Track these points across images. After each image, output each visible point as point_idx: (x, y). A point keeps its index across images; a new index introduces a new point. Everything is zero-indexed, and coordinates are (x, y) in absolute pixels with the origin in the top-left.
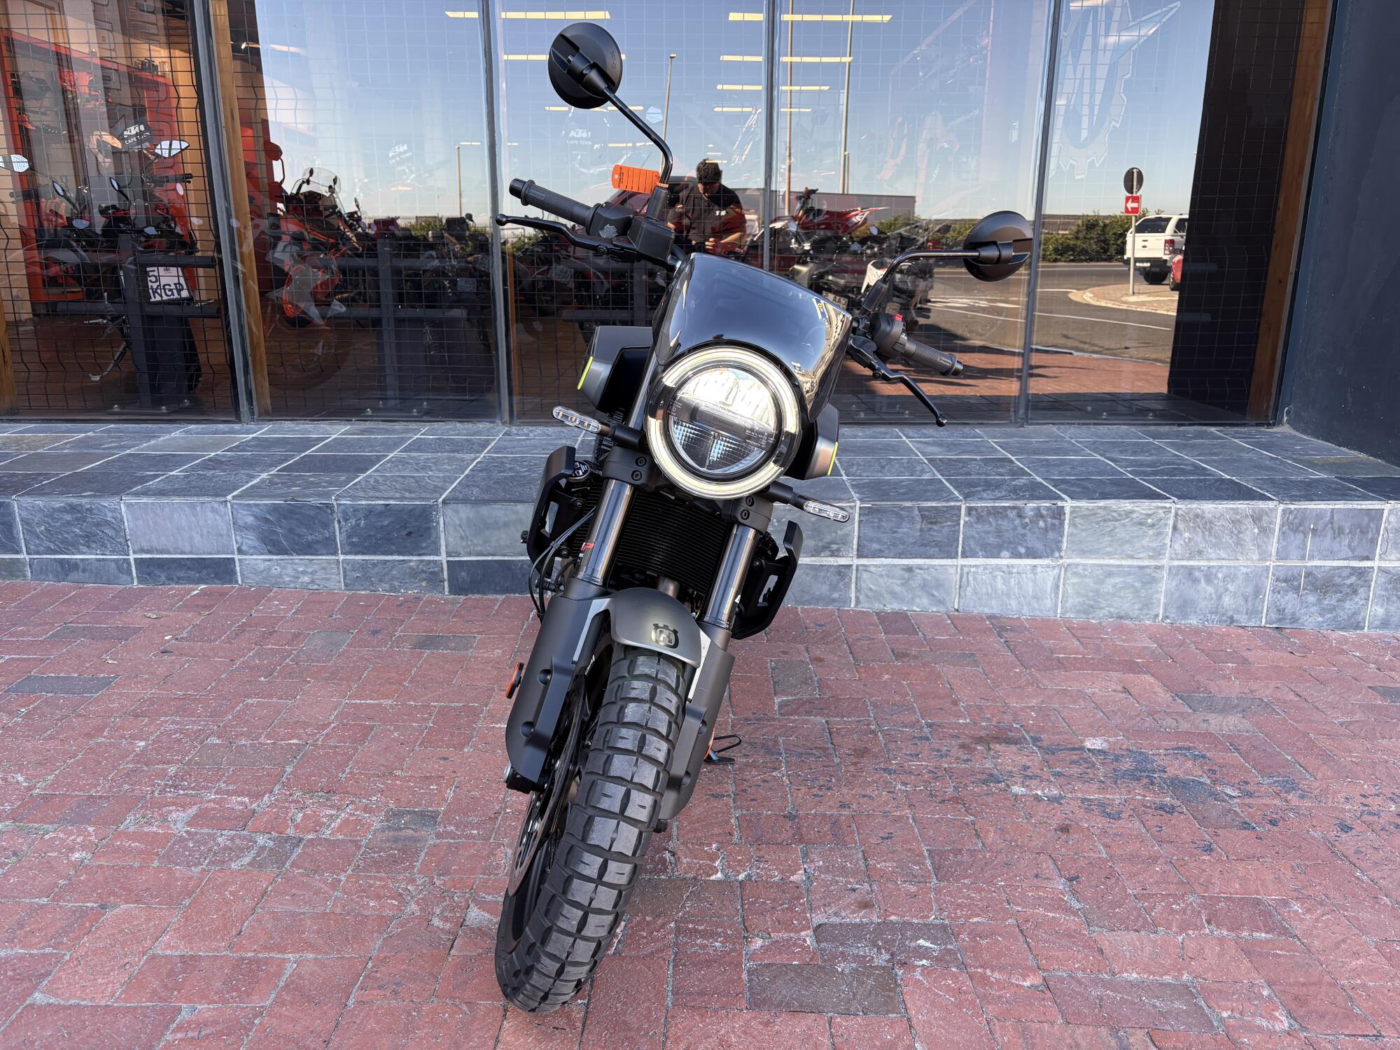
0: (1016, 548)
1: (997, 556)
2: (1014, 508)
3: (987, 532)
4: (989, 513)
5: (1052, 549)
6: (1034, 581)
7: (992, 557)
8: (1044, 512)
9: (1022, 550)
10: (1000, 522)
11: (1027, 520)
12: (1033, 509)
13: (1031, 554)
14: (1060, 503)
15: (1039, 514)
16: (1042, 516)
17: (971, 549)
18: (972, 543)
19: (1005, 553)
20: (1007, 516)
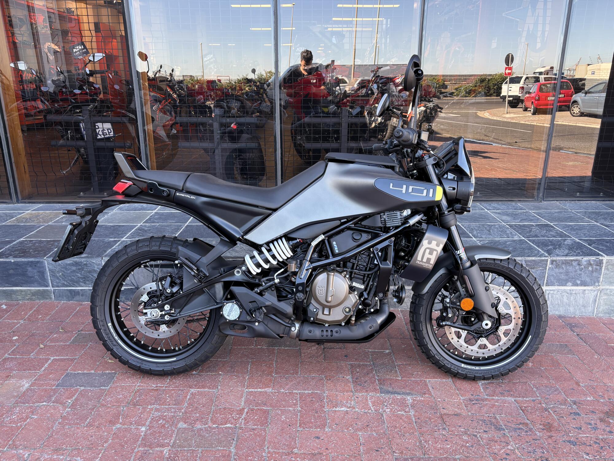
0: (575, 281)
1: (565, 285)
2: (577, 260)
3: (561, 273)
4: (563, 263)
5: (595, 281)
6: (583, 298)
7: (562, 286)
8: (592, 262)
9: (579, 282)
10: (568, 268)
11: (583, 267)
12: (586, 261)
13: (584, 284)
14: (601, 258)
15: (589, 264)
16: (591, 265)
17: (551, 282)
18: (552, 278)
19: (570, 284)
20: (572, 264)
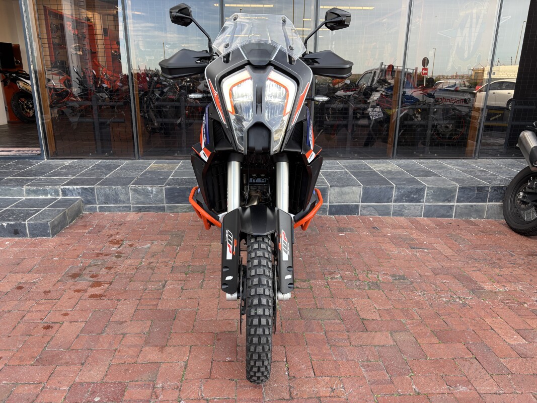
17: (491, 200)
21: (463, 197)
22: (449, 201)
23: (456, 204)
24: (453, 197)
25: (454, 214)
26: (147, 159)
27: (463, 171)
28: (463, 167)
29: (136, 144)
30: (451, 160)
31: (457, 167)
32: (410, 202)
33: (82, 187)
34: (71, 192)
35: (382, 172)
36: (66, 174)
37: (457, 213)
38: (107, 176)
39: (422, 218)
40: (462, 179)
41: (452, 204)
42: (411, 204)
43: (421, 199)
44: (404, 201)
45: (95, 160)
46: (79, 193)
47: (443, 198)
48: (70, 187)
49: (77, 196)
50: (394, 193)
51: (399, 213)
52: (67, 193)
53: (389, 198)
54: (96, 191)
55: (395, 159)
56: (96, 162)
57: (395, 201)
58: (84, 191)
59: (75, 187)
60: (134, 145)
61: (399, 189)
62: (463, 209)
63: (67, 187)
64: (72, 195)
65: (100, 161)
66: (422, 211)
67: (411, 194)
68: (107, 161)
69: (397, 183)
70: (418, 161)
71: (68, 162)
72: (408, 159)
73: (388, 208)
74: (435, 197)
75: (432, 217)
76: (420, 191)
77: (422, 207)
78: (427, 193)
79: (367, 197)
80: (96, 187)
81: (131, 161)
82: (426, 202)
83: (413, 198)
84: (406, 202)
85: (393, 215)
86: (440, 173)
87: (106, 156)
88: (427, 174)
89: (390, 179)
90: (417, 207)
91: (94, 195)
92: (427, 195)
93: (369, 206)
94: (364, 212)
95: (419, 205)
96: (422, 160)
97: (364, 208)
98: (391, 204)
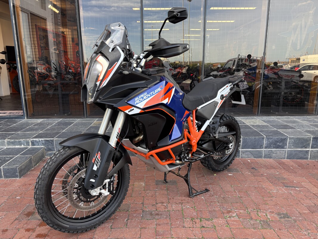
21: (316, 145)
22: (306, 148)
23: (310, 149)
24: (309, 144)
25: (309, 157)
26: (92, 118)
27: (311, 125)
28: (309, 121)
29: (85, 108)
30: (299, 116)
31: (305, 122)
32: (276, 148)
33: (45, 139)
34: (38, 143)
35: (253, 126)
36: (36, 130)
37: (312, 156)
38: (64, 130)
39: (286, 159)
40: (313, 131)
41: (307, 149)
42: (277, 149)
43: (284, 146)
44: (272, 147)
45: (58, 119)
46: (43, 144)
47: (301, 145)
48: (37, 139)
49: (42, 146)
50: (265, 142)
51: (268, 156)
52: (35, 143)
53: (261, 146)
54: (54, 142)
55: (260, 116)
56: (59, 120)
57: (266, 148)
58: (47, 142)
59: (40, 139)
60: (84, 109)
61: (268, 139)
62: (316, 153)
63: (35, 139)
64: (39, 145)
65: (61, 119)
66: (285, 155)
67: (277, 143)
68: (66, 119)
69: (267, 134)
70: (276, 117)
71: (39, 121)
72: (268, 116)
73: (260, 152)
74: (295, 145)
75: (293, 159)
76: (284, 141)
77: (285, 152)
78: (289, 142)
79: (246, 145)
80: (55, 139)
81: (81, 119)
82: (289, 148)
83: (279, 145)
84: (273, 148)
85: (264, 157)
86: (295, 126)
87: (66, 116)
88: (286, 127)
89: (260, 131)
90: (282, 152)
91: (53, 145)
92: (289, 143)
93: (247, 151)
94: (244, 155)
95: (283, 151)
96: (278, 117)
97: (244, 152)
98: (262, 149)
